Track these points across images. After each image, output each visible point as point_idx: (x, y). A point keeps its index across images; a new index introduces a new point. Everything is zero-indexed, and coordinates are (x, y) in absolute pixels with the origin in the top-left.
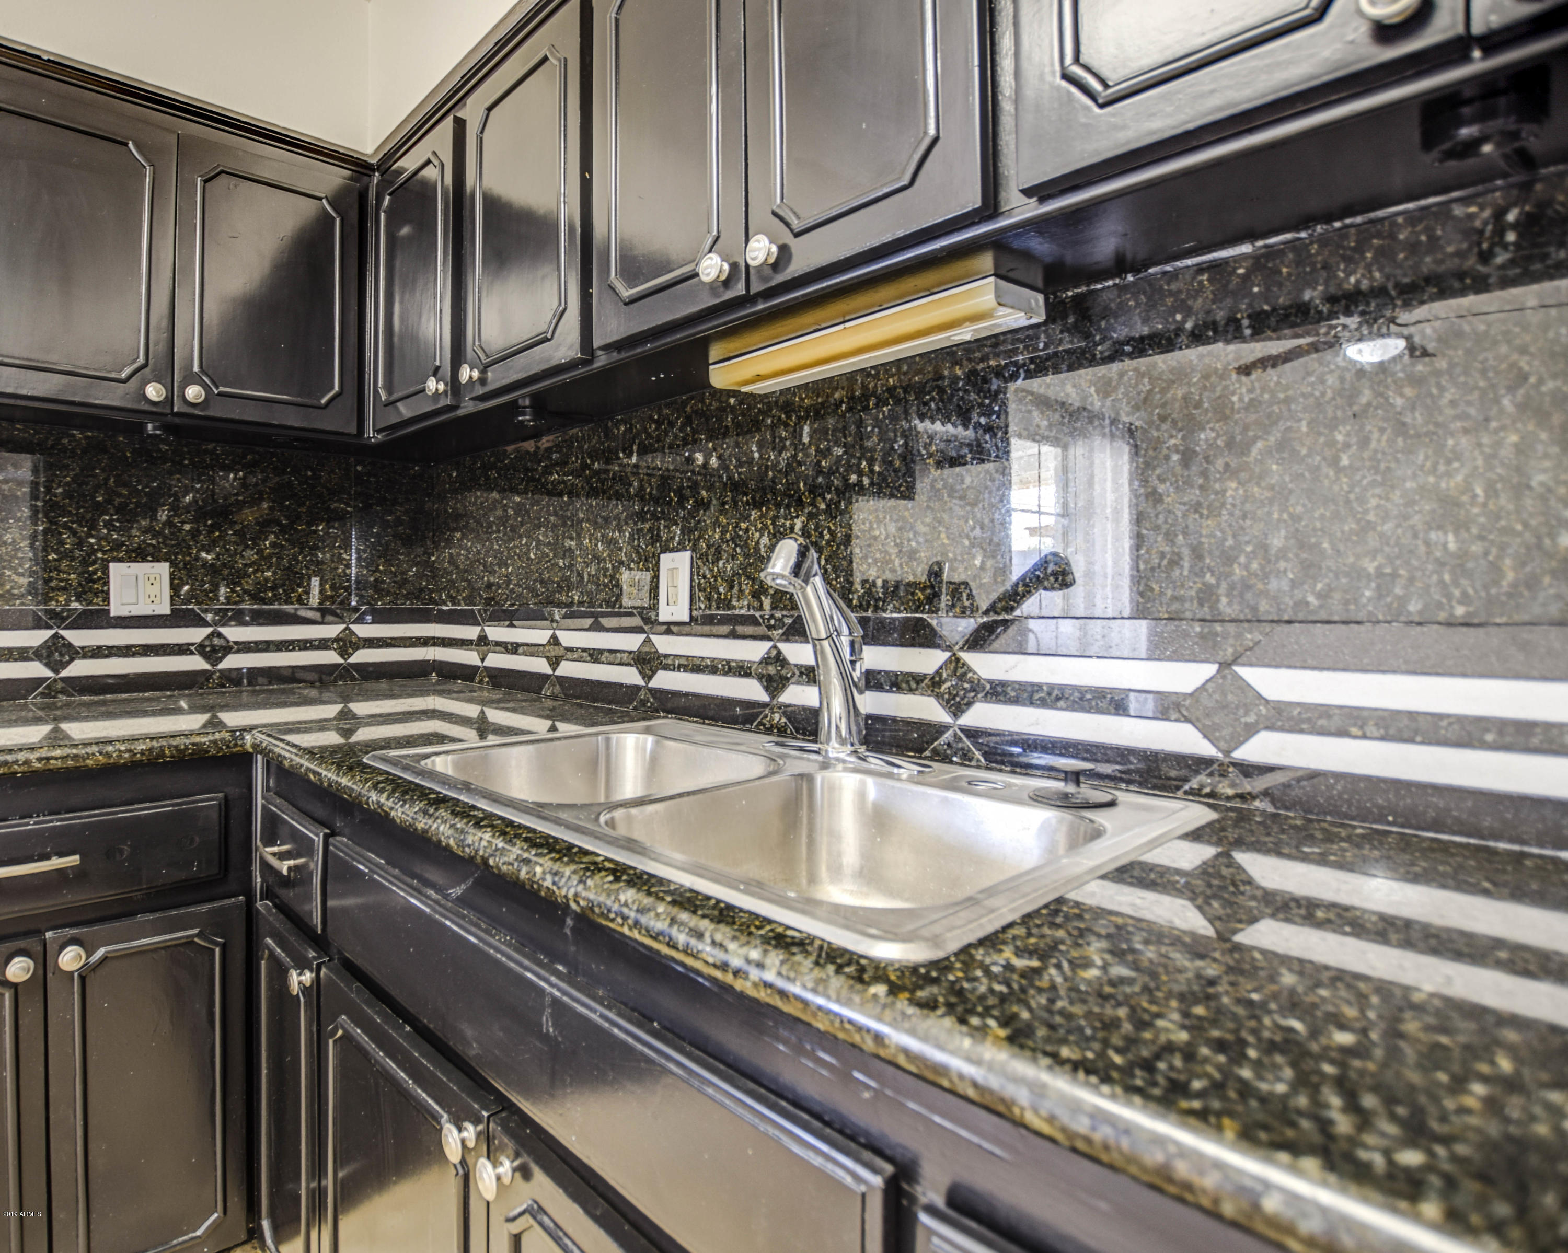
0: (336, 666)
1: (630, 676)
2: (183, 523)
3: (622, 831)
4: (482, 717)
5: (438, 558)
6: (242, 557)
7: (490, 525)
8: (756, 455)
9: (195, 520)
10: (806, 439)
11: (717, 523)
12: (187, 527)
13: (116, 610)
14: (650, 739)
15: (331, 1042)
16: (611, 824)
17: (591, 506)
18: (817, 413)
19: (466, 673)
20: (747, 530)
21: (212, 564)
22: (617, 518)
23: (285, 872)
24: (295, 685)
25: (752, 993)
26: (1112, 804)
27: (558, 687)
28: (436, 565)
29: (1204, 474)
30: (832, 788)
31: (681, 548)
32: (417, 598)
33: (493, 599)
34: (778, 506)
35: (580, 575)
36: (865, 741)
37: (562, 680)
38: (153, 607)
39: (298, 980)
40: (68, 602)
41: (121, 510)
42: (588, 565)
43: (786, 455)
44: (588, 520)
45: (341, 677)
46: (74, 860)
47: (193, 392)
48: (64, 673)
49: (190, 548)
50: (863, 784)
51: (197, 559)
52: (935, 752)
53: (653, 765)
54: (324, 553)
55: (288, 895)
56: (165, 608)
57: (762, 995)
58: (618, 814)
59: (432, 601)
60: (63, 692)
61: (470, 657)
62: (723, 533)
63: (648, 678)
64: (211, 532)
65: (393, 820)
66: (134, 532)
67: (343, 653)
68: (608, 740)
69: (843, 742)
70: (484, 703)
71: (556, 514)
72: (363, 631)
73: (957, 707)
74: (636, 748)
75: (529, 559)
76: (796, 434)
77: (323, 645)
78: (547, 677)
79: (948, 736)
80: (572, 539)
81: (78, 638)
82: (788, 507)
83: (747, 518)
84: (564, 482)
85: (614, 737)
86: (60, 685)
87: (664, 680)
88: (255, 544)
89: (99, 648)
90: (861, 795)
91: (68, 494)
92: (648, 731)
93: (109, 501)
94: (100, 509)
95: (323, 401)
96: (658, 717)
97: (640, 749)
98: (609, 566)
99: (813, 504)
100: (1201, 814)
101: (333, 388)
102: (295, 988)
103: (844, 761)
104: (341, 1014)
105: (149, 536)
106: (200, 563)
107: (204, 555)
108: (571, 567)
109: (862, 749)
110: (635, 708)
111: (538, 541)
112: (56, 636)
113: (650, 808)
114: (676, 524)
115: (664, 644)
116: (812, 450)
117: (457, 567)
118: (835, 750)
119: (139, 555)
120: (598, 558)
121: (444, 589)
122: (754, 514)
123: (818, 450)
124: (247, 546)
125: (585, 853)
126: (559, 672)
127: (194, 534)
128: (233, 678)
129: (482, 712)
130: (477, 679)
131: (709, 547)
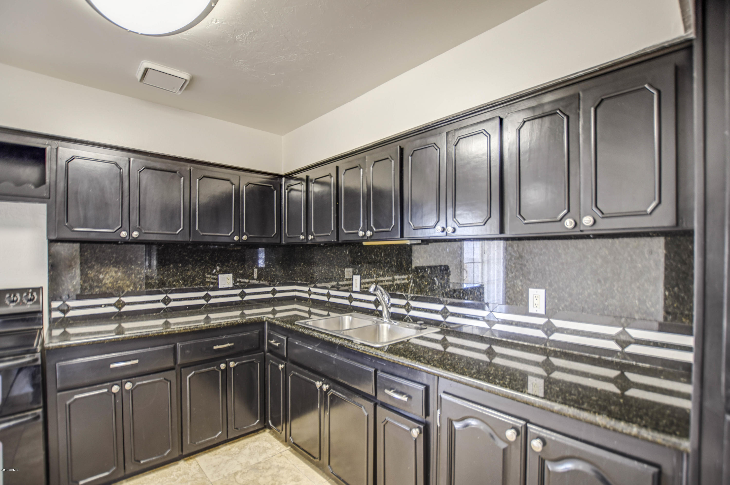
0: (271, 298)
1: (347, 302)
2: (235, 264)
3: (345, 334)
4: (310, 310)
5: (296, 269)
6: (249, 271)
7: (311, 262)
8: (373, 257)
9: (238, 263)
10: (383, 255)
11: (365, 270)
12: (236, 265)
13: (220, 286)
14: (351, 318)
15: (290, 377)
16: (343, 333)
17: (337, 262)
18: (385, 250)
19: (306, 299)
20: (371, 273)
21: (242, 274)
22: (344, 266)
23: (277, 346)
24: (262, 303)
25: (361, 351)
26: (426, 328)
27: (329, 304)
28: (296, 270)
29: (443, 273)
30: (382, 327)
31: (358, 274)
32: (291, 279)
33: (312, 281)
34: (377, 268)
35: (335, 278)
36: (391, 318)
37: (331, 302)
38: (229, 285)
39: (281, 366)
40: (210, 285)
41: (221, 261)
42: (337, 276)
43: (379, 258)
44: (337, 265)
45: (272, 301)
46: (233, 344)
47: (245, 237)
48: (209, 302)
49: (237, 270)
50: (388, 326)
51: (238, 272)
52: (405, 320)
53: (351, 323)
54: (268, 269)
55: (277, 351)
56: (231, 286)
57: (362, 352)
58: (345, 332)
59: (295, 280)
60: (209, 307)
61: (306, 295)
62: (367, 272)
63: (351, 303)
64: (241, 266)
65: (305, 334)
66: (224, 267)
67: (273, 294)
68: (342, 318)
69: (387, 318)
70: (310, 307)
71: (329, 262)
72: (278, 288)
73: (408, 311)
74: (348, 319)
75: (322, 272)
76: (381, 254)
77: (268, 293)
78: (327, 301)
79: (407, 317)
80: (333, 269)
81: (212, 293)
82: (379, 269)
83: (371, 270)
84: (331, 255)
85: (343, 317)
86: (208, 305)
87: (354, 304)
88: (252, 268)
89: (217, 296)
90: (387, 328)
91: (209, 259)
92: (351, 315)
93: (218, 259)
94: (216, 262)
95: (273, 236)
96: (353, 312)
97: (349, 319)
98: (342, 276)
99: (384, 269)
100: (438, 330)
101: (274, 232)
102: (280, 368)
103: (387, 322)
104: (292, 371)
105: (227, 267)
106: (239, 274)
107: (240, 271)
108: (333, 276)
109: (390, 319)
110: (348, 310)
111: (324, 269)
112: (207, 293)
113: (351, 331)
114: (357, 269)
115: (355, 296)
116: (384, 258)
117: (302, 272)
118: (385, 320)
119: (225, 272)
120: (339, 274)
121: (298, 277)
122: (373, 269)
123: (385, 258)
124: (250, 269)
125: (340, 337)
126: (330, 300)
127: (238, 266)
128: (248, 302)
129: (309, 309)
130: (308, 301)
131: (364, 275)
